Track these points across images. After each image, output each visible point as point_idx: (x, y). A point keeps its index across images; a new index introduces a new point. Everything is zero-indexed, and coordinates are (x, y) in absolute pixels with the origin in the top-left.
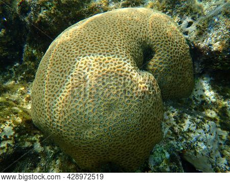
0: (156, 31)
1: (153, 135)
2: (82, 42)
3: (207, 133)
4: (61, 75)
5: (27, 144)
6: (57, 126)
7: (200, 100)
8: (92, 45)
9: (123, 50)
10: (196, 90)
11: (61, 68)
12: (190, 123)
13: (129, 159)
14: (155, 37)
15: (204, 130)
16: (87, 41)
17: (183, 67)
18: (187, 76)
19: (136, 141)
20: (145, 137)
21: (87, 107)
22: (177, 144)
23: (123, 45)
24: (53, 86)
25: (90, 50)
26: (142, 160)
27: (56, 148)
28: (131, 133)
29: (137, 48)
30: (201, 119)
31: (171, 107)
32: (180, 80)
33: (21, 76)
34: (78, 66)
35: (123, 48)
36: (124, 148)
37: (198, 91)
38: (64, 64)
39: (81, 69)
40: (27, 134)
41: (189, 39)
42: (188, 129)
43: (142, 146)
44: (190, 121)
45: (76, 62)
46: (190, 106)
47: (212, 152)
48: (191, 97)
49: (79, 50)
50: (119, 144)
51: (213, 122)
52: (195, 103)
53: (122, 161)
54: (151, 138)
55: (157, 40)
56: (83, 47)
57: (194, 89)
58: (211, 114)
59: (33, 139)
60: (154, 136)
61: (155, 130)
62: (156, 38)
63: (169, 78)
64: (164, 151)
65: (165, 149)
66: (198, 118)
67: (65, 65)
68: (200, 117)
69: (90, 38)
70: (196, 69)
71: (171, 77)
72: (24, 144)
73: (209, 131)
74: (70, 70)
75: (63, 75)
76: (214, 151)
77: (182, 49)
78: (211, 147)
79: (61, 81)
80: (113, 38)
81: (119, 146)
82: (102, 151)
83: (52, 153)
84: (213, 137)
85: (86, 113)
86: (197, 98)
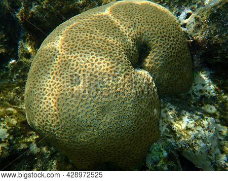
0: (152, 26)
1: (149, 135)
2: (73, 42)
3: (206, 130)
4: (52, 77)
5: (23, 146)
6: (50, 129)
7: (199, 94)
8: (84, 44)
9: (117, 49)
10: (195, 85)
11: (52, 70)
12: (188, 120)
13: (126, 159)
14: (150, 33)
15: (203, 127)
16: (78, 40)
17: (180, 63)
18: (185, 72)
19: (132, 142)
20: (141, 137)
21: (79, 111)
22: (175, 143)
23: (117, 43)
24: (45, 89)
25: (81, 50)
26: (139, 160)
27: (52, 149)
28: (127, 135)
29: (131, 45)
30: (200, 115)
31: (169, 104)
32: (178, 76)
33: (17, 74)
34: (70, 67)
35: (116, 46)
36: (120, 150)
37: (197, 86)
38: (54, 65)
39: (72, 70)
40: (22, 136)
41: (187, 32)
42: (187, 127)
43: (138, 146)
44: (188, 118)
45: (67, 63)
46: (189, 102)
47: (211, 149)
48: (190, 92)
49: (70, 50)
50: (114, 146)
51: (212, 118)
52: (194, 98)
53: (118, 162)
54: (147, 138)
55: (152, 36)
56: (74, 47)
57: (193, 84)
58: (211, 109)
59: (29, 140)
60: (151, 135)
61: (152, 130)
62: (152, 34)
63: (166, 75)
64: (162, 149)
65: (163, 147)
66: (197, 115)
67: (56, 67)
68: (199, 113)
69: (81, 37)
70: (195, 62)
71: (167, 74)
72: (19, 146)
73: (208, 128)
74: (61, 72)
75: (54, 77)
76: (213, 149)
77: (179, 44)
78: (211, 144)
79: (53, 83)
80: (106, 36)
81: (115, 148)
82: (97, 153)
83: (48, 153)
84: (211, 134)
85: (79, 116)
86: (196, 93)
